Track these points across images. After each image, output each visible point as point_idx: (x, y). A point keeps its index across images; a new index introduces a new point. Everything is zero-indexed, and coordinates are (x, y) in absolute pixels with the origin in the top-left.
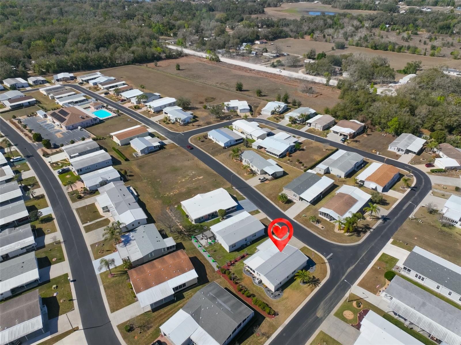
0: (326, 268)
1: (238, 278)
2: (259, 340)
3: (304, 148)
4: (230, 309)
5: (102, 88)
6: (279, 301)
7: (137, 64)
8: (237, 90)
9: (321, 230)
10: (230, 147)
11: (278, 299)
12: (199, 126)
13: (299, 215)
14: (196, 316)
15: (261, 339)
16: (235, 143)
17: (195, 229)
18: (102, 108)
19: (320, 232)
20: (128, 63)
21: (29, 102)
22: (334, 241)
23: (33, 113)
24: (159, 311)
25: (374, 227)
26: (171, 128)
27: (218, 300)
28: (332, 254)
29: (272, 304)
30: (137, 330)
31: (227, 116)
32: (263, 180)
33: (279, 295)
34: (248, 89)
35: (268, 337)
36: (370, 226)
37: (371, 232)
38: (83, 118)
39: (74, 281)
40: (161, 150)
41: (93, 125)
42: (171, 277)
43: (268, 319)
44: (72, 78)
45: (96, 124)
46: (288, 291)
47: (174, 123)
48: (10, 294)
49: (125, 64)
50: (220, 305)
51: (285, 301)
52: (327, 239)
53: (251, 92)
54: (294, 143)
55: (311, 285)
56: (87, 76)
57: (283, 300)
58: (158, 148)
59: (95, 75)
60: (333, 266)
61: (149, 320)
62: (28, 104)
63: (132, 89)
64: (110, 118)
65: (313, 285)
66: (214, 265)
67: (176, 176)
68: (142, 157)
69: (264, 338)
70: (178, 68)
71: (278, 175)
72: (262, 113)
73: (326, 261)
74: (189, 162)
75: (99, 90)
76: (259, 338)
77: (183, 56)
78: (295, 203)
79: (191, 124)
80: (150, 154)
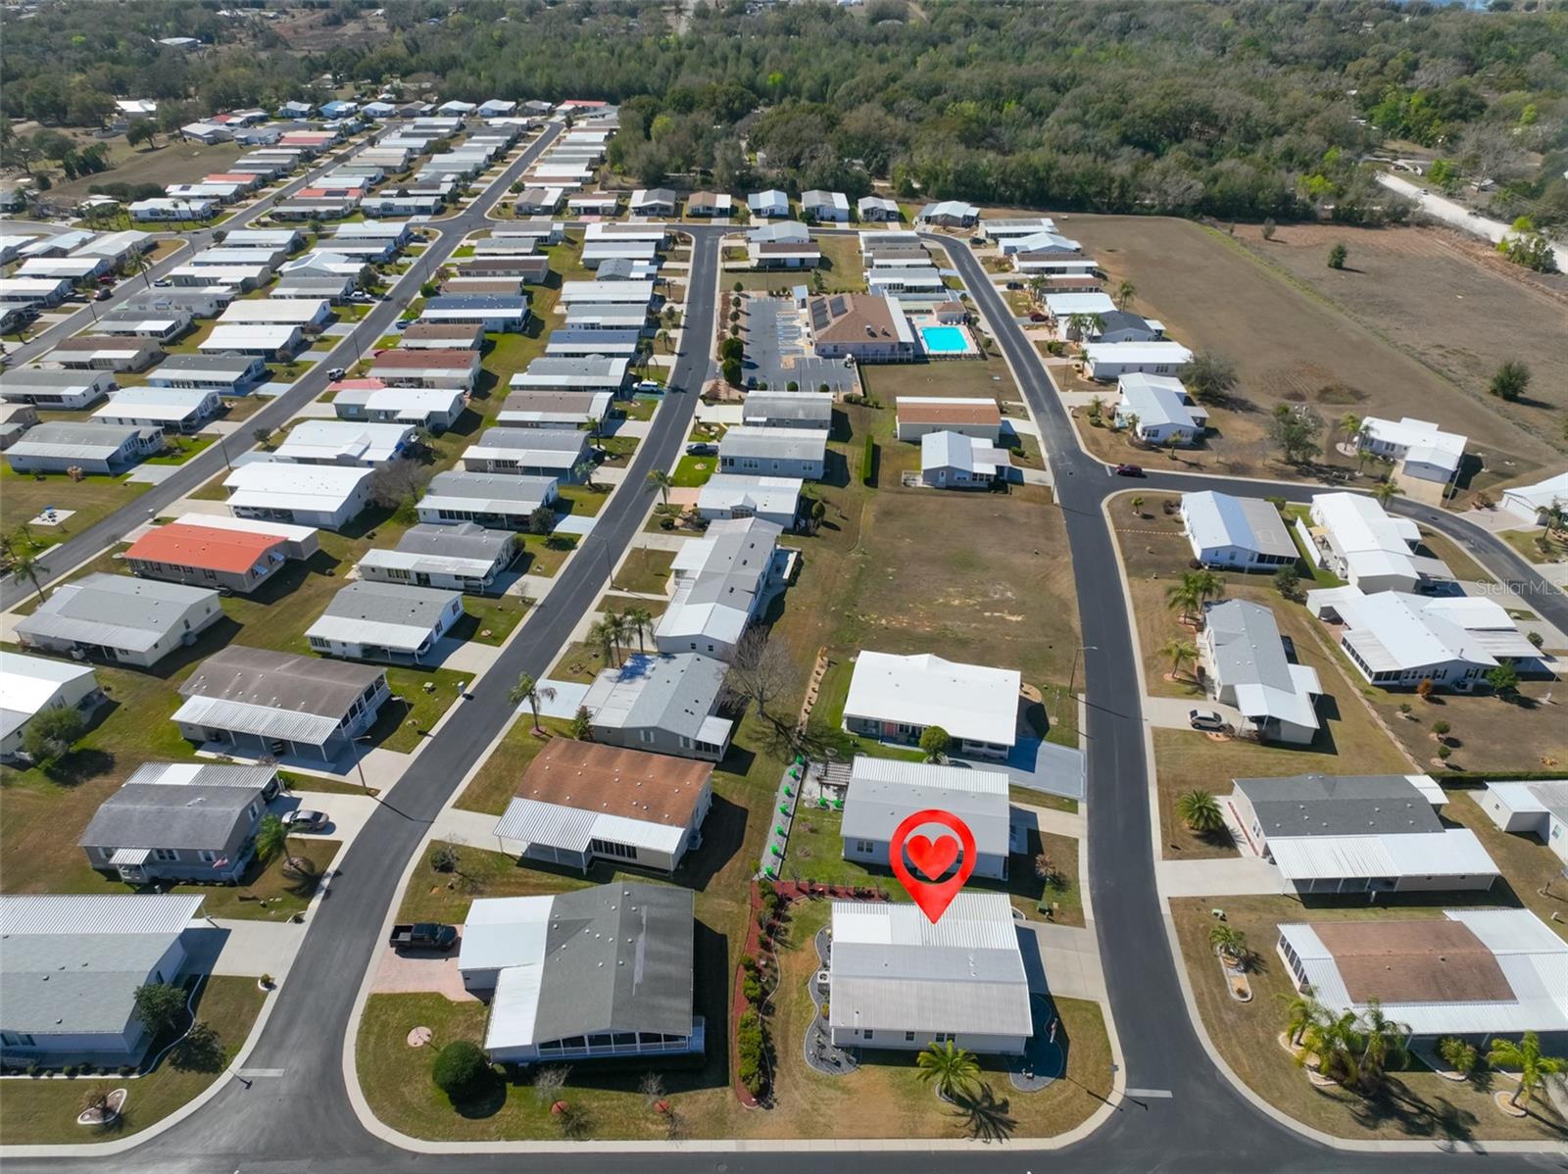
0: (1086, 1117)
1: (788, 938)
2: (647, 1119)
3: (1544, 701)
4: (638, 978)
5: (1017, 269)
6: (817, 1081)
7: (1206, 220)
8: (1494, 392)
9: (1226, 996)
10: (1221, 569)
11: (821, 1072)
12: (1192, 465)
13: (1203, 899)
14: (559, 933)
15: (654, 1122)
16: (1255, 564)
17: (829, 745)
18: (959, 323)
19: (1213, 998)
20: (1177, 212)
21: (802, 260)
22: (1234, 1063)
23: (784, 290)
24: (531, 872)
25: (1490, 1146)
26: (1093, 442)
27: (642, 938)
28: (1167, 1094)
29: (789, 1070)
30: (453, 878)
31: (1337, 469)
32: (1202, 723)
33: (838, 1064)
34: (1554, 403)
35: (674, 1136)
36: (1475, 1130)
37: (1452, 1150)
38: (873, 335)
39: (469, 697)
40: (991, 494)
41: (892, 362)
42: (615, 810)
43: (729, 1093)
44: (970, 222)
45: (901, 362)
46: (877, 1075)
47: (1116, 430)
48: (358, 654)
49: (1165, 212)
50: (627, 951)
51: (830, 1093)
52: (1213, 1038)
53: (1554, 414)
54: (1499, 659)
55: (965, 1120)
56: (1007, 224)
57: (833, 1085)
58: (984, 484)
59: (1033, 224)
60: (1121, 1129)
61: (494, 876)
62: (798, 264)
63: (1097, 290)
64: (953, 356)
65: (973, 1126)
66: (768, 863)
67: (950, 580)
68: (920, 491)
69: (661, 1128)
70: (1338, 261)
71: (1285, 735)
72: (1500, 505)
73: (1116, 1098)
74: (1032, 561)
75: (1006, 271)
76: (650, 1116)
77: (1407, 225)
78: (1238, 855)
79: (1168, 451)
80: (948, 492)
